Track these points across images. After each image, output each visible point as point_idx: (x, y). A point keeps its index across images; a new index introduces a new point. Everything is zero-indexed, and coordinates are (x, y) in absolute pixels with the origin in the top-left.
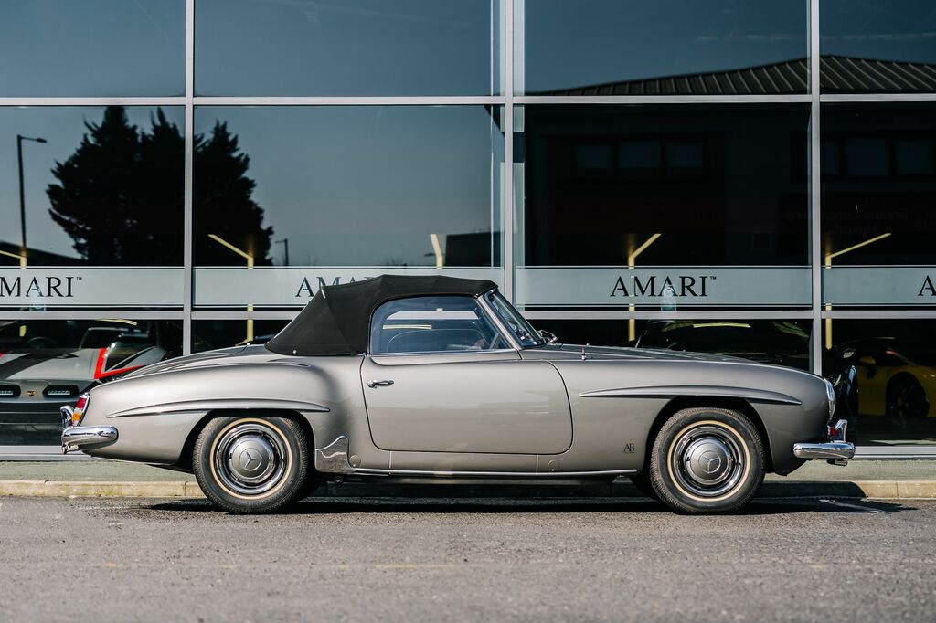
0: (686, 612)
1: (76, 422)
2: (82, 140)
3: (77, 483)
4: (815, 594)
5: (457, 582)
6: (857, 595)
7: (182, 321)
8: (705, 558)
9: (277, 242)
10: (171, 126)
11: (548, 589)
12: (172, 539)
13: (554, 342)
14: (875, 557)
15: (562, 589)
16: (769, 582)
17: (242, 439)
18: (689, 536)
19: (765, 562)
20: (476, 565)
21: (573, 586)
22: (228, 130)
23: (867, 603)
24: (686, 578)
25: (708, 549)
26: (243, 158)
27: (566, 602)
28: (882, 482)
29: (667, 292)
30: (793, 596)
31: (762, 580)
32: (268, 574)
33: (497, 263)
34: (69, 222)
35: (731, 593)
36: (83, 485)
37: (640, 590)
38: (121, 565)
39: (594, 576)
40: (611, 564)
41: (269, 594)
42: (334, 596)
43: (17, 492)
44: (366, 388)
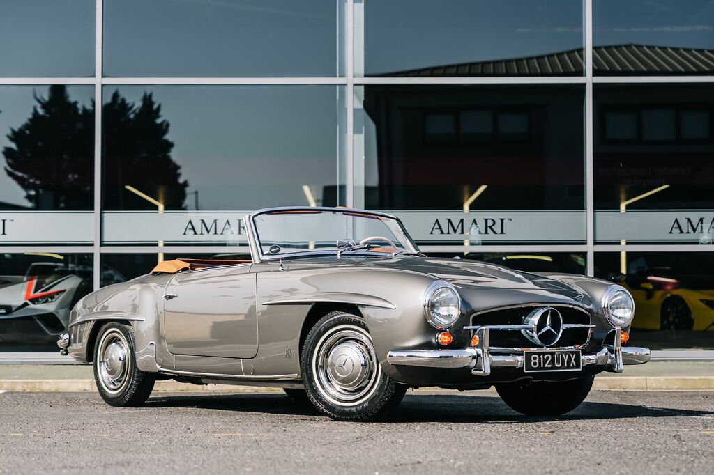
2: (32, 111)
3: (7, 380)
7: (93, 254)
9: (190, 194)
22: (154, 99)
26: (165, 124)
29: (474, 231)
34: (21, 177)
36: (12, 382)
44: (165, 300)
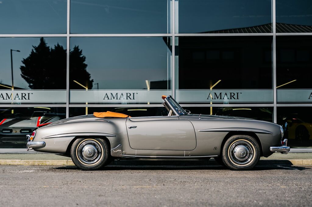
0: (242, 201)
1: (32, 140)
2: (31, 51)
3: (31, 161)
4: (284, 196)
5: (162, 192)
6: (299, 196)
7: (66, 107)
8: (244, 184)
9: (95, 84)
10: (61, 46)
11: (194, 194)
12: (64, 178)
13: (190, 113)
14: (301, 183)
15: (198, 194)
16: (268, 192)
17: (87, 146)
18: (236, 177)
19: (265, 185)
20: (168, 187)
21: (202, 193)
22: (79, 48)
23: (303, 198)
24: (239, 190)
25: (244, 181)
26: (84, 57)
27: (201, 198)
28: (297, 160)
29: (226, 98)
30: (277, 196)
31: (265, 191)
32: (98, 189)
33: (170, 88)
34: (27, 78)
35: (256, 195)
36: (33, 161)
37: (225, 194)
38: (48, 186)
39: (208, 190)
40: (213, 186)
41: (99, 196)
42: (121, 196)
43: (12, 163)
44: (128, 128)
